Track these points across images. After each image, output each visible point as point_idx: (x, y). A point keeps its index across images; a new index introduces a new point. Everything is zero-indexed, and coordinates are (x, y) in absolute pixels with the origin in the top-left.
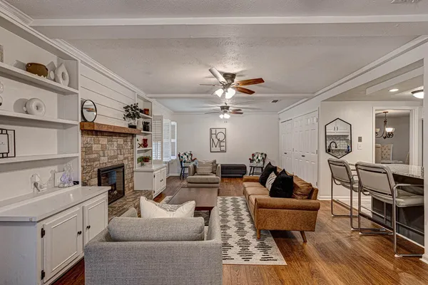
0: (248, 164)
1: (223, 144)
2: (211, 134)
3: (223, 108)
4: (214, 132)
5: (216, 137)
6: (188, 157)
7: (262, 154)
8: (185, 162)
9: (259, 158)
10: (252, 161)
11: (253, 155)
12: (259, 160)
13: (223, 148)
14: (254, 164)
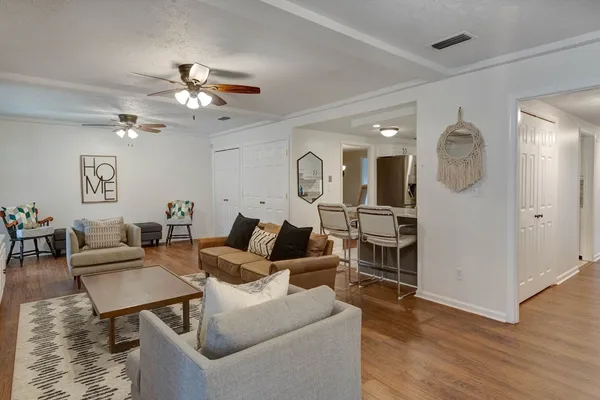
0: (163, 222)
1: (109, 186)
2: (83, 167)
3: (124, 118)
4: (89, 162)
5: (96, 173)
6: (28, 215)
7: (187, 203)
8: (21, 227)
9: (183, 209)
10: (169, 216)
11: (170, 206)
12: (183, 214)
13: (110, 195)
14: (174, 220)
